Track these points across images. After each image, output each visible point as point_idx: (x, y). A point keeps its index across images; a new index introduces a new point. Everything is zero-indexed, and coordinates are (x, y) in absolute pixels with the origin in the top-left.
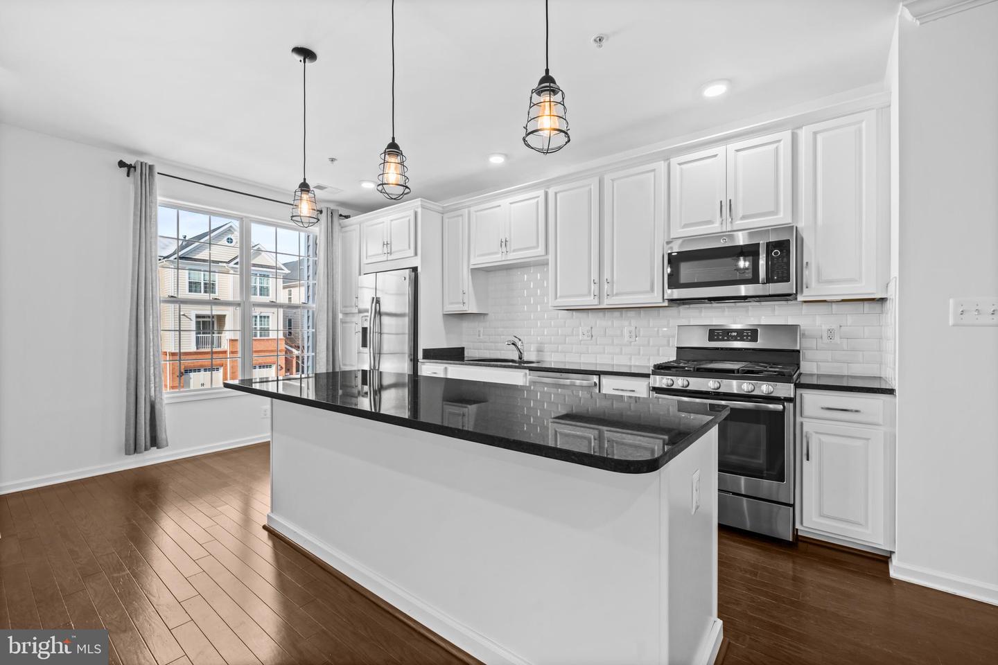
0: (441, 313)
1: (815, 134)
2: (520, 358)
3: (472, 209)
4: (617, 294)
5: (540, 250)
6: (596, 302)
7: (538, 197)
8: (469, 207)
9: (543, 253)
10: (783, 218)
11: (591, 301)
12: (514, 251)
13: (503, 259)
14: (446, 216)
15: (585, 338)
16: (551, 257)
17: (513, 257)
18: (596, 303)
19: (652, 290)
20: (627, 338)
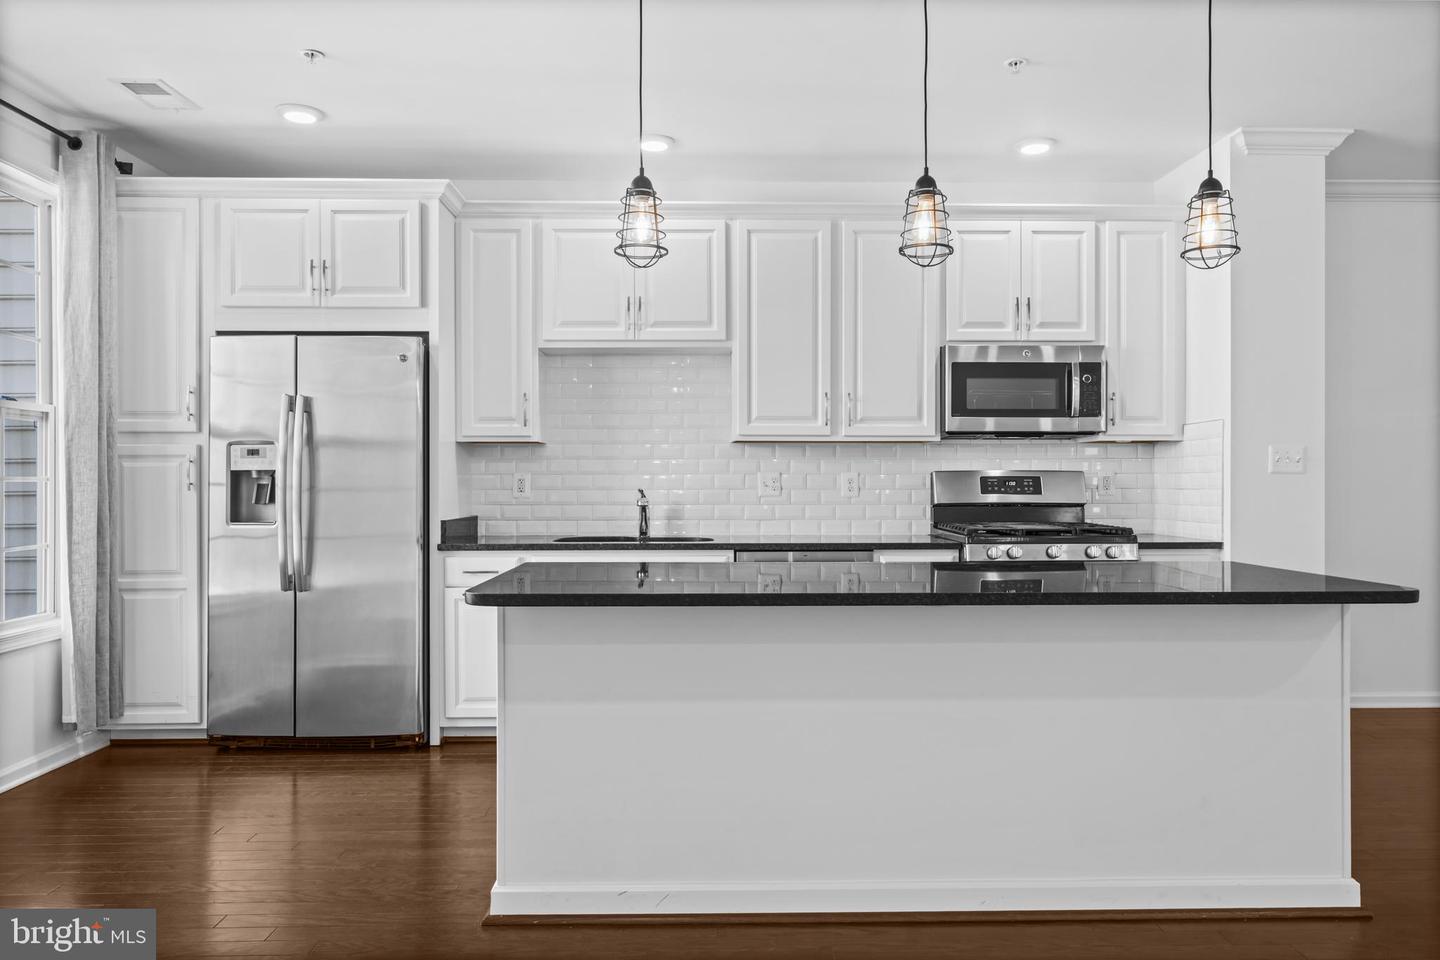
0: (453, 440)
1: (1119, 234)
2: (643, 533)
3: (548, 224)
4: (862, 420)
5: (716, 330)
6: (827, 430)
7: (712, 231)
8: (537, 216)
9: (723, 337)
10: (1083, 333)
11: (817, 428)
12: (655, 324)
13: (631, 337)
14: (467, 225)
15: (770, 491)
16: (737, 346)
17: (651, 335)
18: (829, 433)
19: (920, 416)
20: (844, 492)
